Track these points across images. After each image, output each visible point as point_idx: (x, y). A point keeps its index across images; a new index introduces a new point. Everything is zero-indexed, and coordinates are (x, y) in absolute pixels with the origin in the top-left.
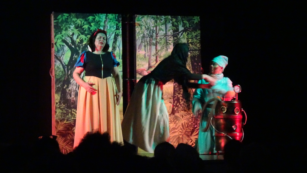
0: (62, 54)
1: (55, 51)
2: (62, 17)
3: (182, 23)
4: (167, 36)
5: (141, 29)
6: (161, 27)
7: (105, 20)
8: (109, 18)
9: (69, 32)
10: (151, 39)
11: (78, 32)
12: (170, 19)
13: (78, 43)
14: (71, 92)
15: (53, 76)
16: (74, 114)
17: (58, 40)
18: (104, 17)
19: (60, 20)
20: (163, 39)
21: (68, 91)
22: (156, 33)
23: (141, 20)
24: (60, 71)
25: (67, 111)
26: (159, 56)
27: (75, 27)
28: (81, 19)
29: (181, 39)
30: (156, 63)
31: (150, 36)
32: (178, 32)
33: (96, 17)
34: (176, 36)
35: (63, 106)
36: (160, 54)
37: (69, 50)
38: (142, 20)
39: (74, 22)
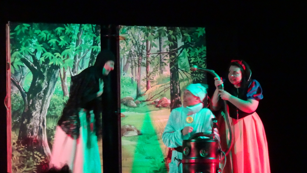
0: (21, 78)
1: (12, 73)
2: (21, 28)
3: (181, 36)
4: (162, 53)
5: (127, 44)
6: (153, 41)
7: (79, 32)
8: (83, 29)
9: (30, 48)
10: (140, 58)
11: (43, 48)
12: (165, 31)
13: (43, 62)
14: (33, 129)
15: (9, 107)
16: (36, 158)
17: (16, 59)
18: (78, 28)
19: (18, 33)
20: (156, 58)
21: (29, 127)
22: (147, 50)
23: (126, 32)
24: (18, 100)
25: (27, 154)
26: (151, 81)
27: (38, 41)
28: (47, 32)
29: (180, 58)
30: (147, 90)
31: (139, 53)
32: (176, 49)
33: (67, 28)
34: (174, 54)
35: (22, 148)
36: (152, 79)
37: (31, 73)
38: (128, 33)
39: (37, 35)
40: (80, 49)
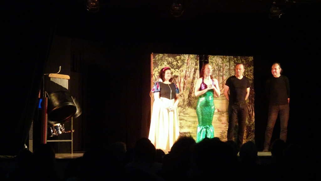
1: (154, 79)
2: (158, 56)
4: (230, 70)
5: (213, 65)
6: (226, 64)
8: (190, 57)
10: (219, 72)
12: (232, 58)
15: (152, 97)
17: (156, 72)
18: (187, 57)
19: (157, 59)
20: (227, 72)
22: (223, 68)
23: (212, 59)
27: (167, 63)
28: (172, 58)
31: (219, 70)
33: (182, 56)
39: (167, 60)
40: (189, 67)
